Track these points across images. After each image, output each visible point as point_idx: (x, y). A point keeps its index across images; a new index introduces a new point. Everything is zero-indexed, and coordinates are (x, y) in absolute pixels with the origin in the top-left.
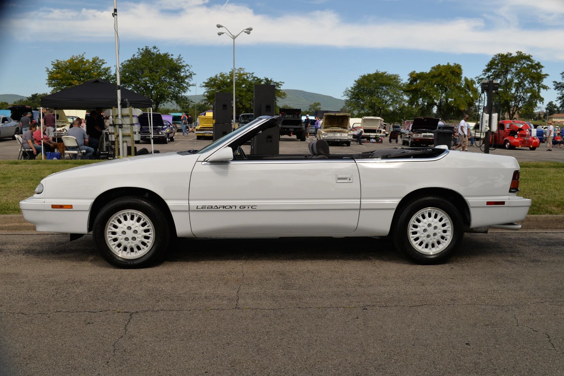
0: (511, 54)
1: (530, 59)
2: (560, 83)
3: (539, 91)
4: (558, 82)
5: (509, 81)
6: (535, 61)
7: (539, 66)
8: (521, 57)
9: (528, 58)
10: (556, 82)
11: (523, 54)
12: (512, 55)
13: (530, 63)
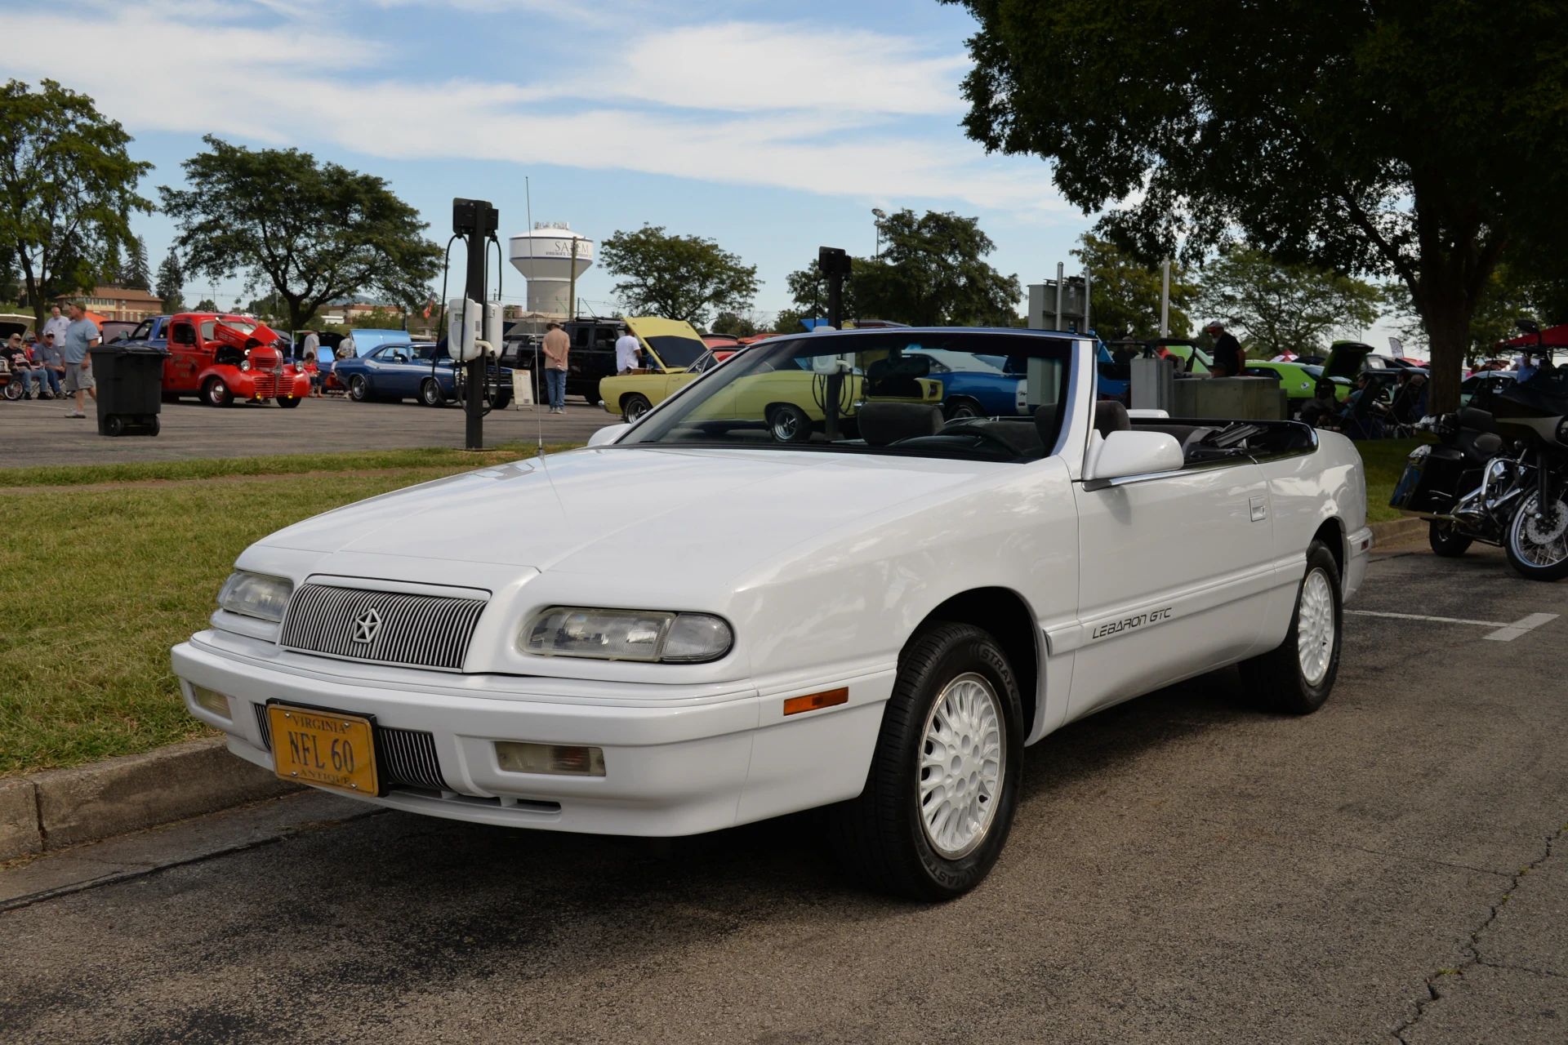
0: (23, 87)
1: (91, 110)
2: (180, 194)
3: (124, 216)
4: (174, 190)
5: (22, 176)
6: (105, 117)
7: (114, 134)
8: (58, 101)
9: (83, 105)
10: (168, 190)
11: (64, 90)
12: (28, 92)
13: (88, 122)
